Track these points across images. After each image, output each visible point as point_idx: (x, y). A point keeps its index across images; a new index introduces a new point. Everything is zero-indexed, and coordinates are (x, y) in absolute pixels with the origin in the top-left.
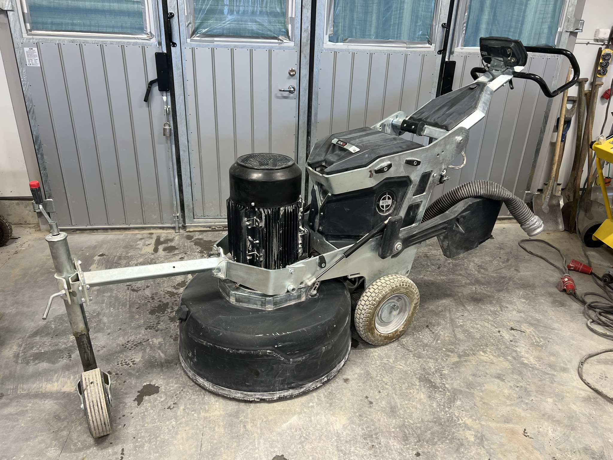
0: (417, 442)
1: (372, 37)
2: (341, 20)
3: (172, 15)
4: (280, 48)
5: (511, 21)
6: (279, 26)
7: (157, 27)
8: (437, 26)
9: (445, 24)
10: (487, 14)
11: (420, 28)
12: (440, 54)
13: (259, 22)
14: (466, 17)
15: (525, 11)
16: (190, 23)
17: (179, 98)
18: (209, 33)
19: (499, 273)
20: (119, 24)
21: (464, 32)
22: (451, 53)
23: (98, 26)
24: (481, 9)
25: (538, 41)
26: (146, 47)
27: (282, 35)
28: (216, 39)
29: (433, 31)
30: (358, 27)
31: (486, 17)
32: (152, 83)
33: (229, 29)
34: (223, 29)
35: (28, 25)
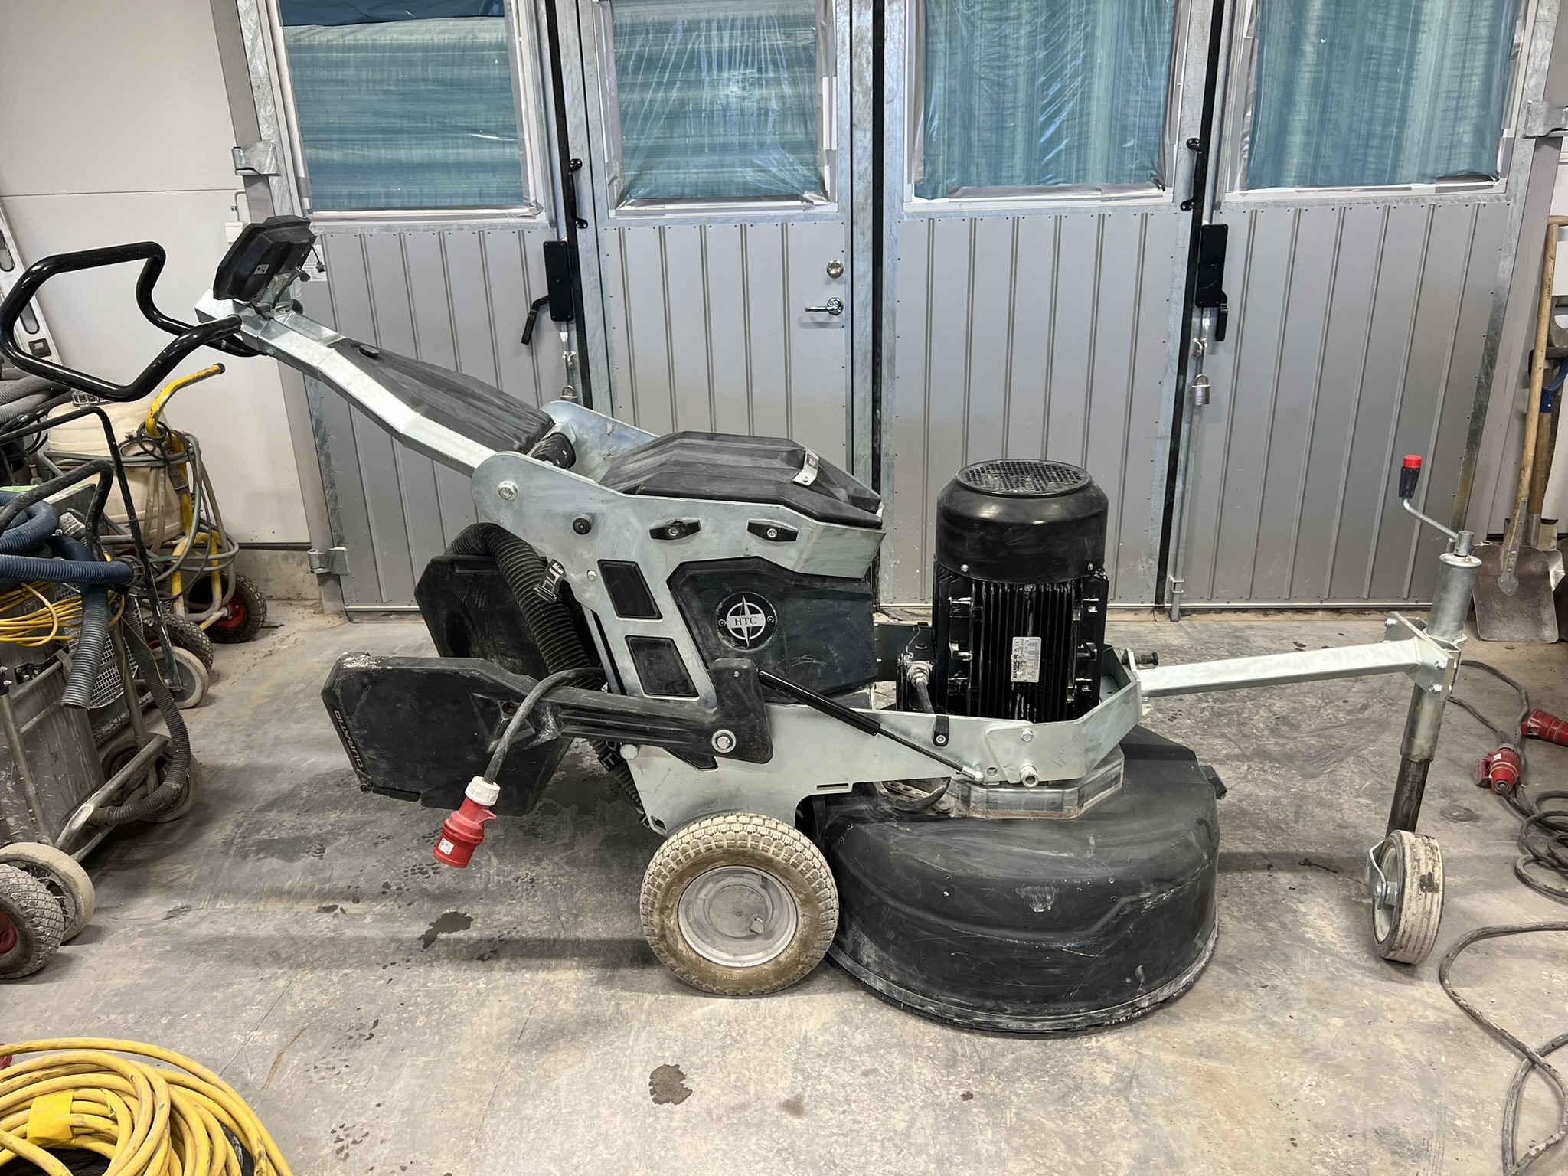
0: (976, 1072)
1: (1016, 180)
2: (942, 149)
3: (578, 165)
4: (807, 218)
5: (1370, 121)
6: (803, 171)
7: (547, 189)
8: (1176, 146)
9: (1194, 140)
10: (1303, 109)
11: (1132, 154)
12: (1187, 209)
13: (759, 166)
14: (1248, 121)
15: (1406, 96)
16: (615, 178)
17: (595, 334)
18: (654, 196)
19: (1326, 737)
20: (476, 189)
21: (1246, 156)
22: (1216, 206)
23: (436, 196)
24: (1287, 101)
25: (1448, 164)
26: (526, 231)
27: (811, 190)
28: (668, 207)
29: (1167, 157)
30: (983, 161)
31: (1301, 115)
32: (537, 305)
33: (697, 184)
34: (683, 186)
35: (306, 201)
